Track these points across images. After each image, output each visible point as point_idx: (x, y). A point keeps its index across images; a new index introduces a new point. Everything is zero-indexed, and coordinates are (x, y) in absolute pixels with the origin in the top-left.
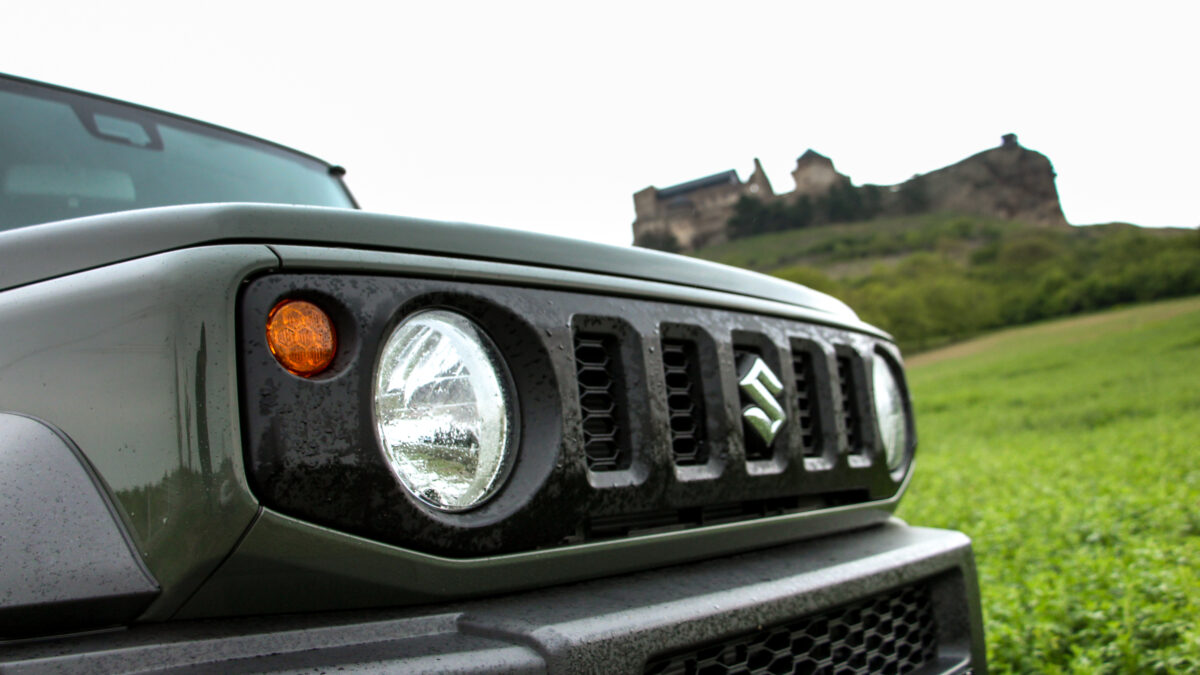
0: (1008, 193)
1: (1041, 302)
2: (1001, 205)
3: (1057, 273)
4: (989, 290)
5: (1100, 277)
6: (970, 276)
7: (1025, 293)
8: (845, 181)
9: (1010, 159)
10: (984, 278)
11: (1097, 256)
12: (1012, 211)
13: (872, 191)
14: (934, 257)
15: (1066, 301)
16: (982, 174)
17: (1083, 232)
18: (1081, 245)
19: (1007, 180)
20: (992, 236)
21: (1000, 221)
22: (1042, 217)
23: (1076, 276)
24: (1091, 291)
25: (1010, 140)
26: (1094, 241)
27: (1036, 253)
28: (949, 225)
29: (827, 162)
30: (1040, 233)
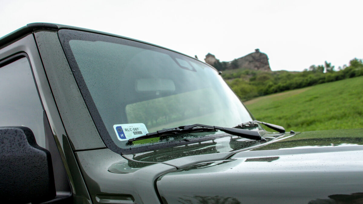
0: (257, 64)
1: (267, 90)
2: (256, 66)
3: (271, 83)
4: (255, 87)
5: (281, 84)
6: (250, 84)
7: (264, 88)
8: (218, 61)
9: (257, 55)
10: (253, 84)
11: (279, 79)
12: (258, 68)
13: (225, 63)
14: (241, 79)
15: (273, 90)
16: (251, 59)
17: (275, 73)
18: (275, 76)
19: (257, 61)
20: (254, 74)
21: (255, 70)
22: (265, 69)
23: (275, 84)
24: (279, 87)
25: (257, 51)
26: (278, 75)
27: (265, 78)
28: (244, 72)
29: (213, 56)
30: (266, 73)
